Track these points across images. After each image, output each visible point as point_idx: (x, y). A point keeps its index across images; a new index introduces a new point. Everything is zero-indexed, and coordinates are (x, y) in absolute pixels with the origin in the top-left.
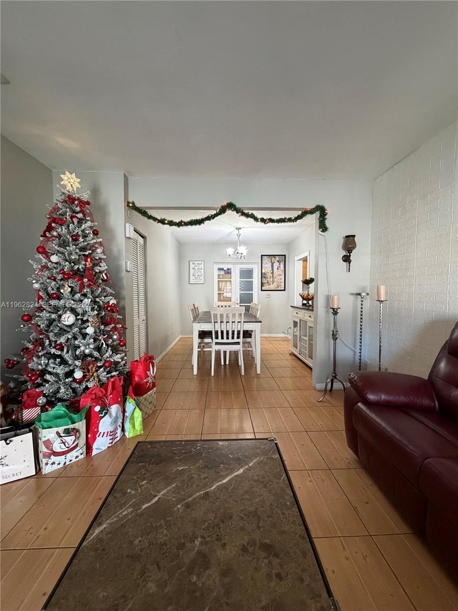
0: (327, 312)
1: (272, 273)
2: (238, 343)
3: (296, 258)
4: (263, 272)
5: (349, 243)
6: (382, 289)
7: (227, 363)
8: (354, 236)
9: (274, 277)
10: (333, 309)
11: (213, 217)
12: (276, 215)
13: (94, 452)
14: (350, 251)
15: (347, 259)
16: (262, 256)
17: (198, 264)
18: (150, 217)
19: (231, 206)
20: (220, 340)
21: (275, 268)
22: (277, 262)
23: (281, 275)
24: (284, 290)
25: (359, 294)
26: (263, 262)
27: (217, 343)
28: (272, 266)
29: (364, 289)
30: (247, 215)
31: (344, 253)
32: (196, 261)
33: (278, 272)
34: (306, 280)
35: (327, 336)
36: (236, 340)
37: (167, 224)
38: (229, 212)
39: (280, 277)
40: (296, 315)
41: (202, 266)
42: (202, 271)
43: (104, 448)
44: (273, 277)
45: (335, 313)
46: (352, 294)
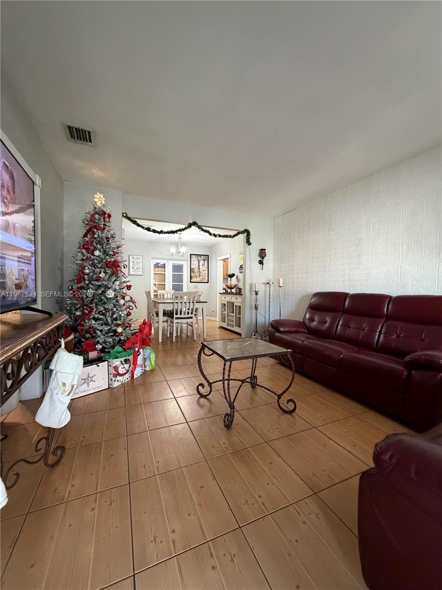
0: (251, 294)
1: (199, 269)
2: (191, 318)
3: (219, 258)
4: (192, 267)
5: (262, 253)
6: (281, 280)
7: (179, 335)
8: (265, 250)
10: (256, 292)
11: (183, 230)
12: (223, 233)
13: (135, 377)
14: (263, 258)
15: (261, 262)
16: (191, 254)
17: (137, 258)
18: (139, 225)
19: (195, 224)
20: (179, 316)
21: (201, 266)
22: (202, 260)
23: (205, 270)
24: (208, 282)
25: (269, 283)
26: (192, 260)
27: (176, 318)
28: (199, 263)
29: (270, 280)
30: (205, 231)
31: (259, 259)
32: (135, 255)
33: (203, 268)
34: (230, 275)
35: (251, 309)
36: (190, 315)
37: (151, 231)
38: (193, 227)
39: (205, 272)
40: (224, 299)
41: (140, 260)
42: (141, 264)
43: (139, 375)
44: (199, 272)
45: (257, 294)
46: (264, 283)
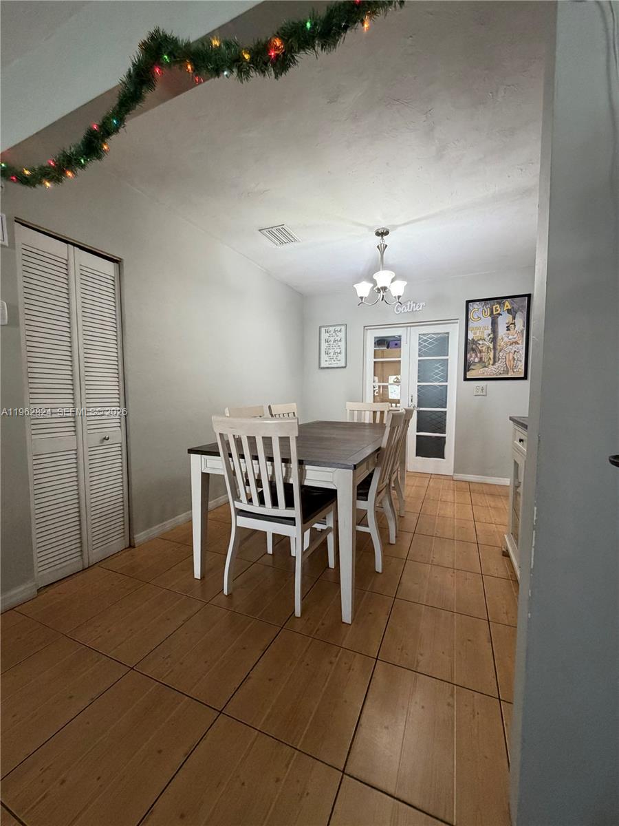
1: (494, 340)
2: (291, 521)
4: (470, 337)
9: (498, 348)
16: (468, 302)
17: (335, 331)
20: (245, 505)
22: (506, 314)
23: (516, 343)
24: (525, 378)
26: (470, 316)
27: (240, 512)
28: (494, 324)
32: (331, 326)
33: (510, 336)
36: (283, 511)
39: (514, 348)
40: (520, 445)
41: (342, 335)
42: (342, 344)
44: (495, 348)
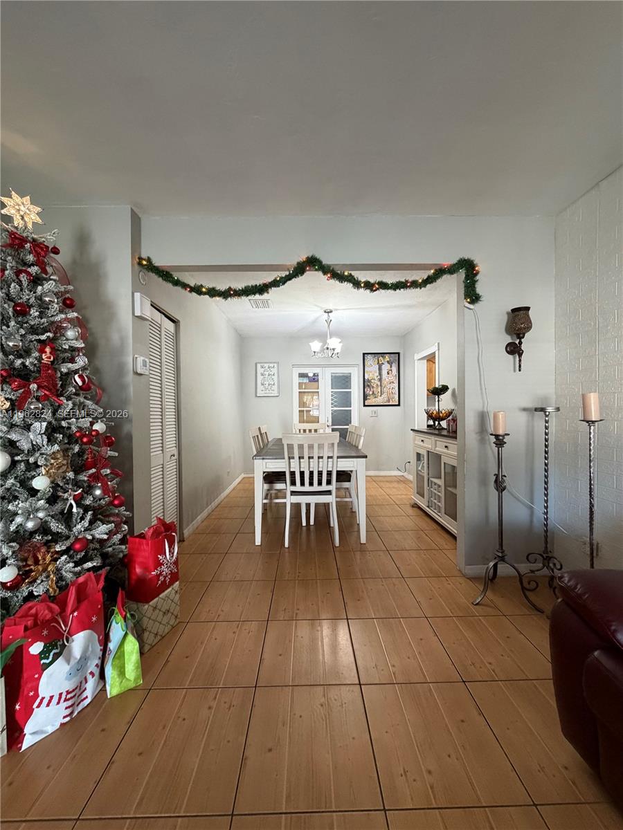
0: (482, 441)
1: (380, 380)
2: (329, 493)
3: (417, 357)
4: (366, 378)
5: (518, 322)
6: (593, 399)
7: (312, 522)
8: (528, 309)
9: (383, 385)
10: (497, 436)
11: (284, 280)
13: (27, 742)
14: (520, 335)
15: (514, 350)
16: (364, 354)
17: (269, 367)
18: (177, 283)
19: (312, 263)
20: (298, 488)
21: (384, 372)
22: (386, 364)
23: (393, 382)
24: (399, 405)
25: (543, 410)
26: (366, 363)
27: (293, 493)
28: (380, 369)
29: (546, 399)
30: (341, 278)
31: (509, 339)
32: (266, 363)
33: (389, 378)
34: (435, 388)
35: (483, 482)
36: (324, 487)
37: (205, 294)
38: (310, 273)
39: (392, 385)
40: (421, 443)
41: (275, 371)
42: (275, 378)
44: (381, 386)
45: (500, 441)
46: (525, 409)
